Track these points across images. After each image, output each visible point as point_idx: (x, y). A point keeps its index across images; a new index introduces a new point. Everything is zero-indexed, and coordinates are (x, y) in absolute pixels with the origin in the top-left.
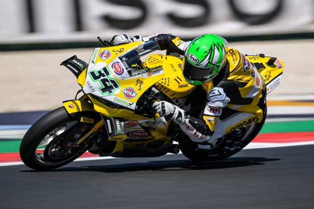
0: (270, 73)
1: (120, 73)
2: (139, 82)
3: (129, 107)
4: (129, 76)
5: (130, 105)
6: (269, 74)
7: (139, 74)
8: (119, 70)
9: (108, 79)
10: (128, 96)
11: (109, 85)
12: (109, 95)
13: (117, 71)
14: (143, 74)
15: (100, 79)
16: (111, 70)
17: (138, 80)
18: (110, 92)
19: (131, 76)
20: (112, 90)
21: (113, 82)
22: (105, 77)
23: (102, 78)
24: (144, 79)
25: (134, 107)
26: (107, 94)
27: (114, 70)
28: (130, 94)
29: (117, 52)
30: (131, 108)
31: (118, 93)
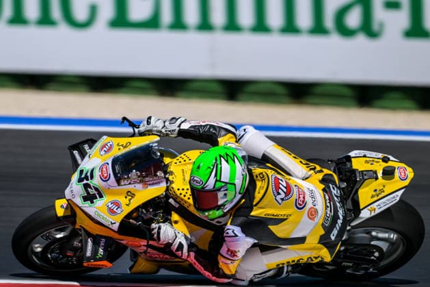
0: (384, 186)
1: (105, 179)
2: (130, 194)
3: (110, 226)
4: (116, 184)
5: (112, 224)
6: (382, 187)
7: (130, 184)
8: (105, 175)
9: (92, 185)
10: (111, 211)
11: (91, 193)
12: (90, 206)
13: (103, 176)
14: (137, 185)
15: (82, 183)
16: (97, 173)
17: (129, 192)
18: (92, 202)
19: (119, 185)
20: (95, 201)
21: (96, 189)
22: (88, 182)
23: (85, 182)
24: (138, 191)
25: (116, 227)
26: (87, 205)
27: (100, 173)
28: (115, 209)
29: (121, 147)
30: (113, 228)
31: (101, 205)
